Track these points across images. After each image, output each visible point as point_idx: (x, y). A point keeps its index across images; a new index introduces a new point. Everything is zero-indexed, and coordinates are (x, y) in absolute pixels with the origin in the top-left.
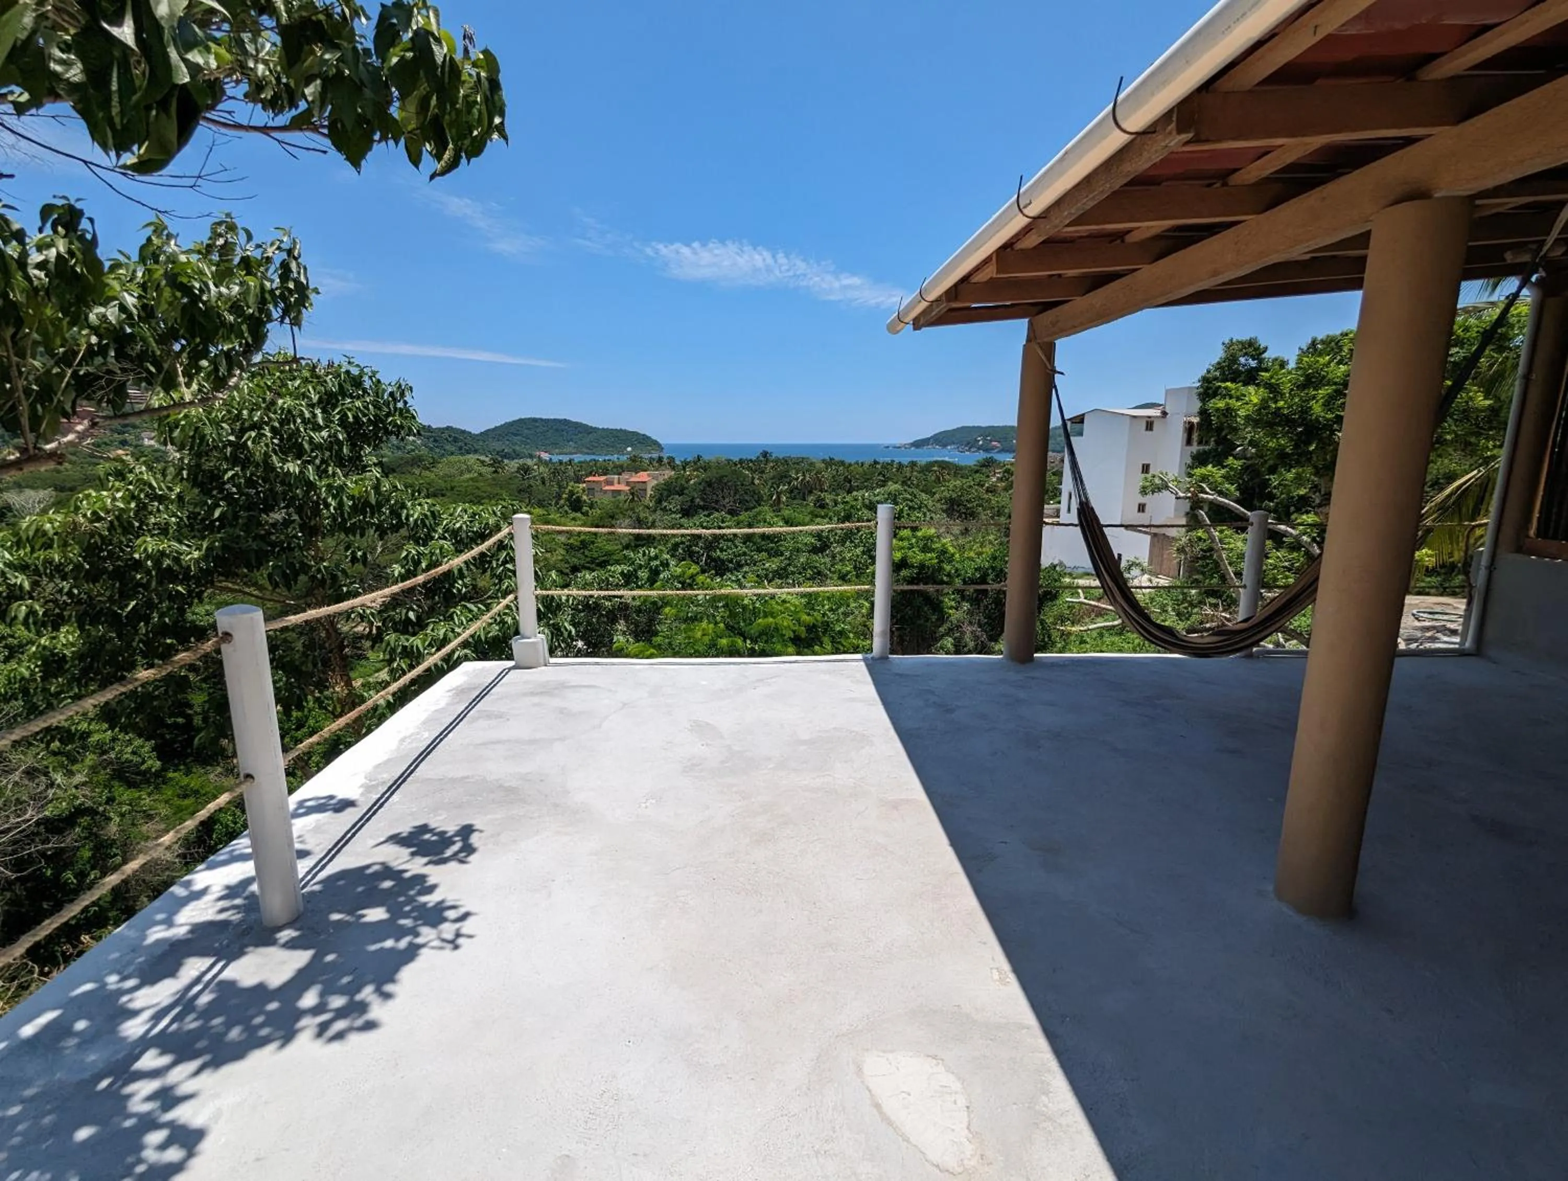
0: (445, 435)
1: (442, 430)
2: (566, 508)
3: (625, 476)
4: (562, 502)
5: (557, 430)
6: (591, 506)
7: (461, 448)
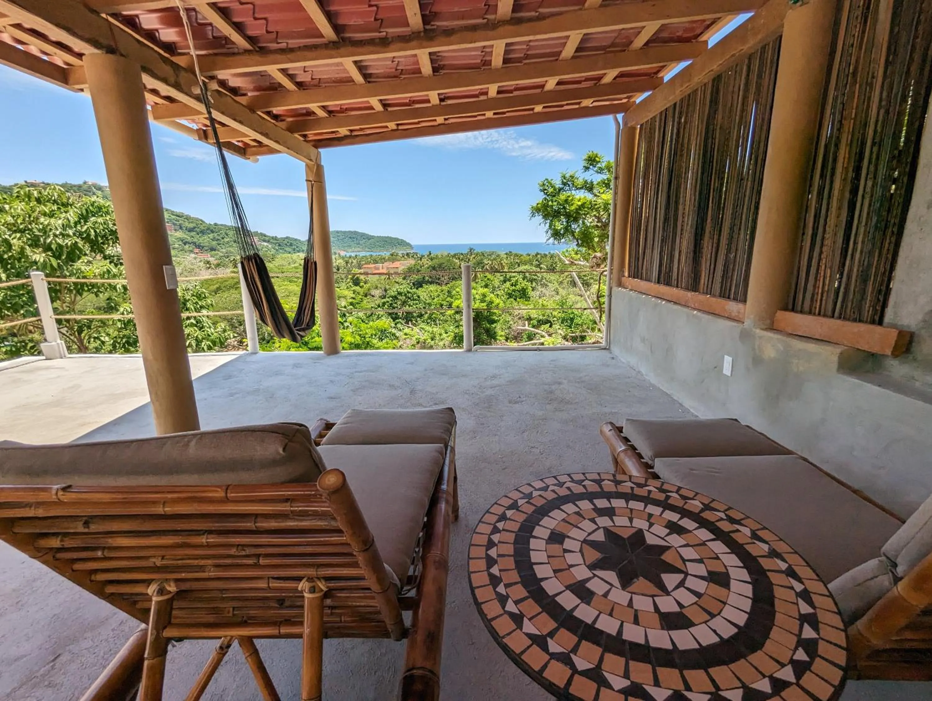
0: (286, 242)
1: (284, 239)
2: (351, 284)
3: (386, 264)
4: (348, 280)
5: (350, 238)
6: (365, 283)
7: (294, 250)
